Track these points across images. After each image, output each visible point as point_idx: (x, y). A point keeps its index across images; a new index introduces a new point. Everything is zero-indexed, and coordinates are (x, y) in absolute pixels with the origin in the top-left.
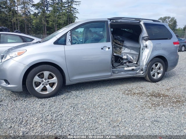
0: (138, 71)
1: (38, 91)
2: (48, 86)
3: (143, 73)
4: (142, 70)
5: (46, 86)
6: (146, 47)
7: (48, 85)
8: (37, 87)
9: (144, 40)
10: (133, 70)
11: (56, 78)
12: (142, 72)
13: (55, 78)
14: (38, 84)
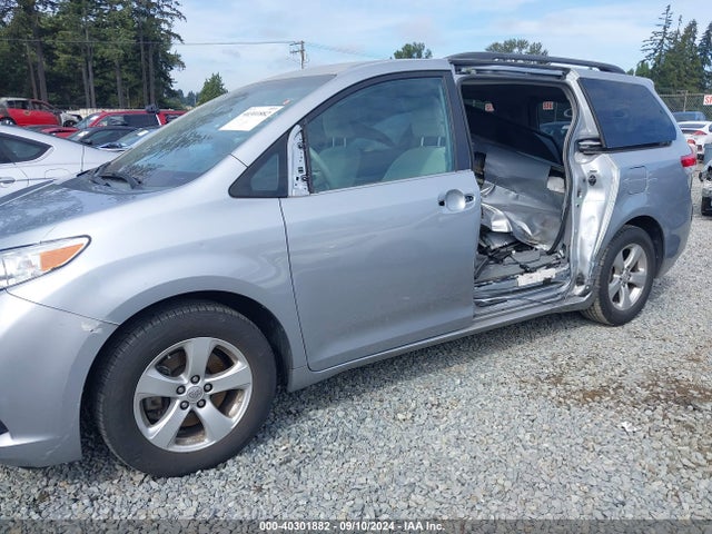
0: (564, 288)
1: (161, 444)
2: (207, 412)
3: (583, 295)
4: (580, 281)
5: (200, 411)
6: (593, 181)
7: (209, 404)
8: (153, 422)
9: (582, 151)
10: (547, 282)
11: (246, 366)
12: (579, 290)
13: (240, 367)
14: (156, 408)
